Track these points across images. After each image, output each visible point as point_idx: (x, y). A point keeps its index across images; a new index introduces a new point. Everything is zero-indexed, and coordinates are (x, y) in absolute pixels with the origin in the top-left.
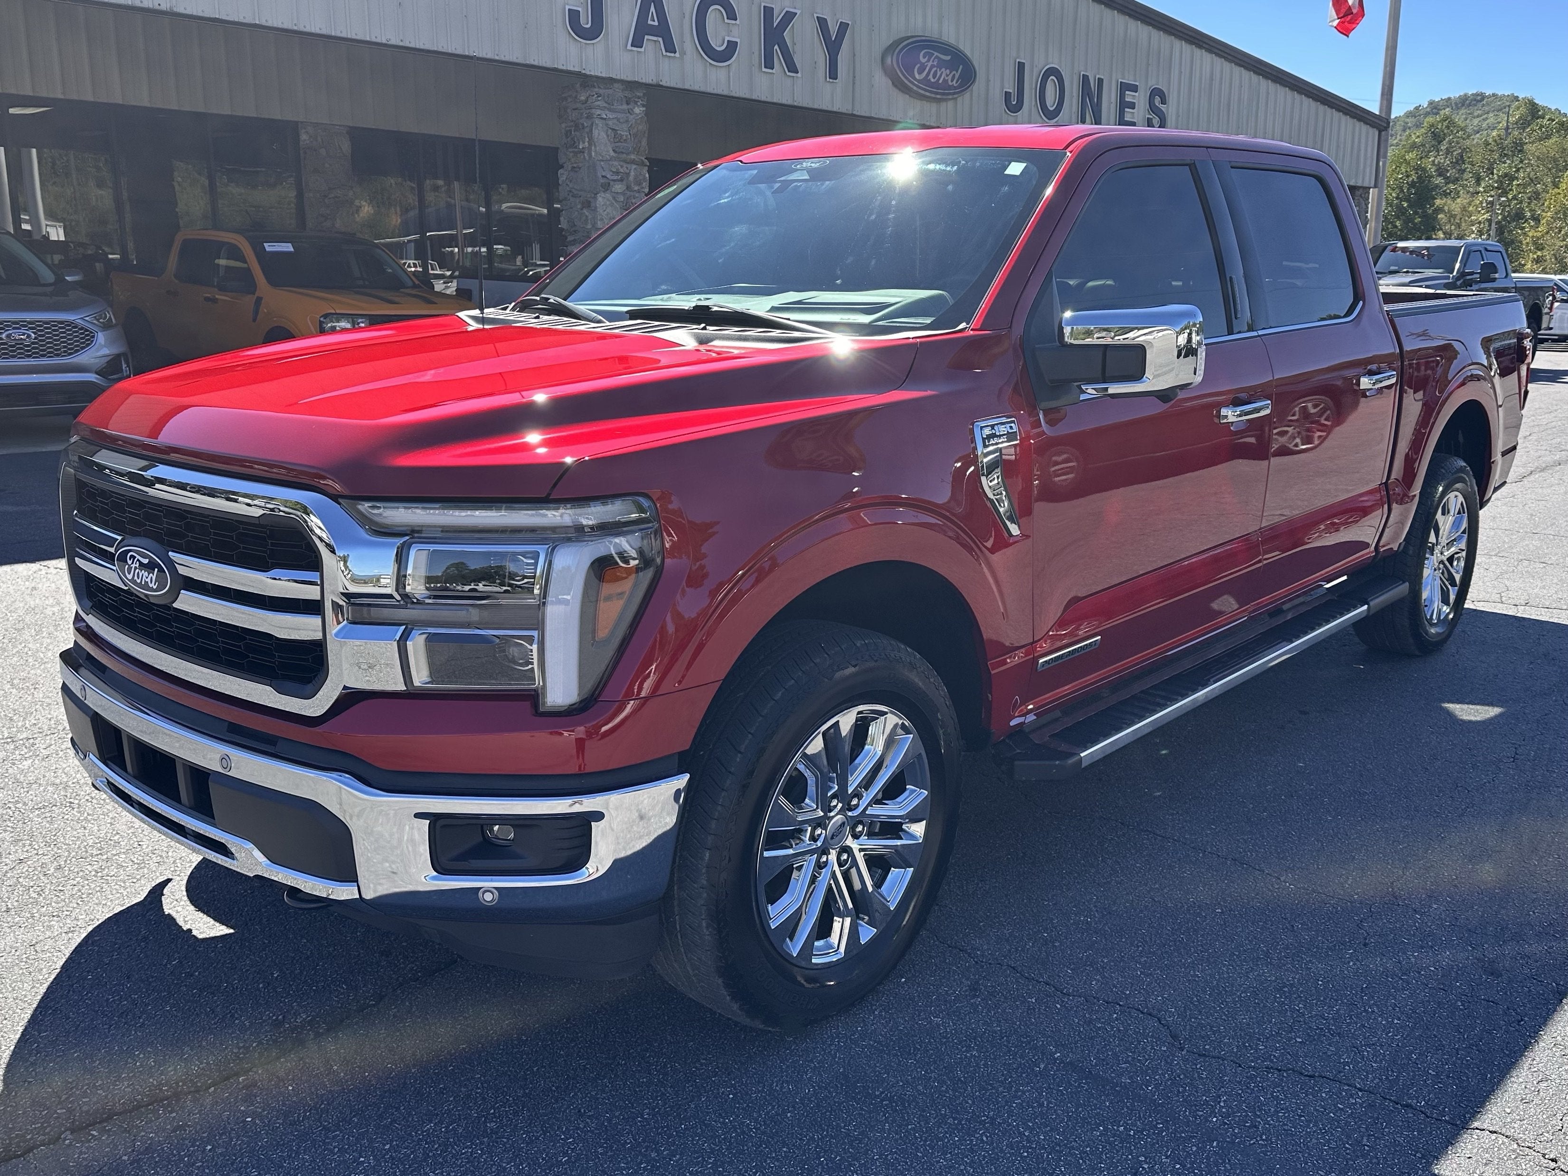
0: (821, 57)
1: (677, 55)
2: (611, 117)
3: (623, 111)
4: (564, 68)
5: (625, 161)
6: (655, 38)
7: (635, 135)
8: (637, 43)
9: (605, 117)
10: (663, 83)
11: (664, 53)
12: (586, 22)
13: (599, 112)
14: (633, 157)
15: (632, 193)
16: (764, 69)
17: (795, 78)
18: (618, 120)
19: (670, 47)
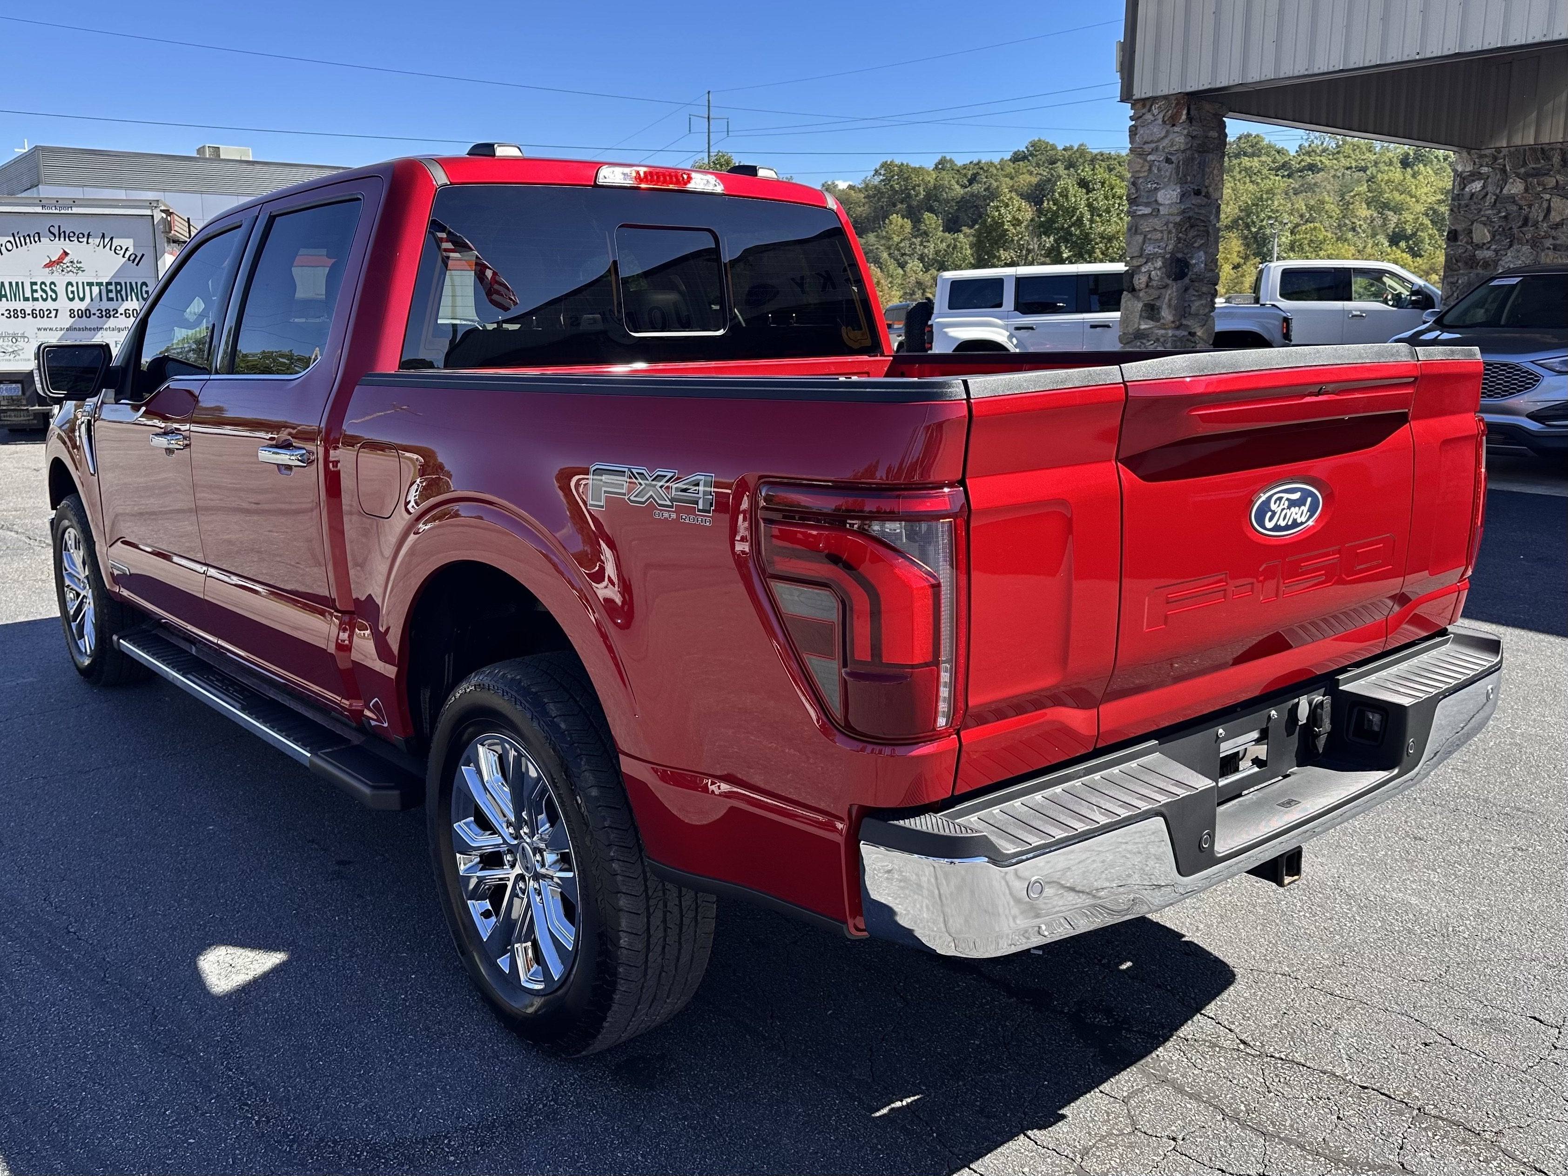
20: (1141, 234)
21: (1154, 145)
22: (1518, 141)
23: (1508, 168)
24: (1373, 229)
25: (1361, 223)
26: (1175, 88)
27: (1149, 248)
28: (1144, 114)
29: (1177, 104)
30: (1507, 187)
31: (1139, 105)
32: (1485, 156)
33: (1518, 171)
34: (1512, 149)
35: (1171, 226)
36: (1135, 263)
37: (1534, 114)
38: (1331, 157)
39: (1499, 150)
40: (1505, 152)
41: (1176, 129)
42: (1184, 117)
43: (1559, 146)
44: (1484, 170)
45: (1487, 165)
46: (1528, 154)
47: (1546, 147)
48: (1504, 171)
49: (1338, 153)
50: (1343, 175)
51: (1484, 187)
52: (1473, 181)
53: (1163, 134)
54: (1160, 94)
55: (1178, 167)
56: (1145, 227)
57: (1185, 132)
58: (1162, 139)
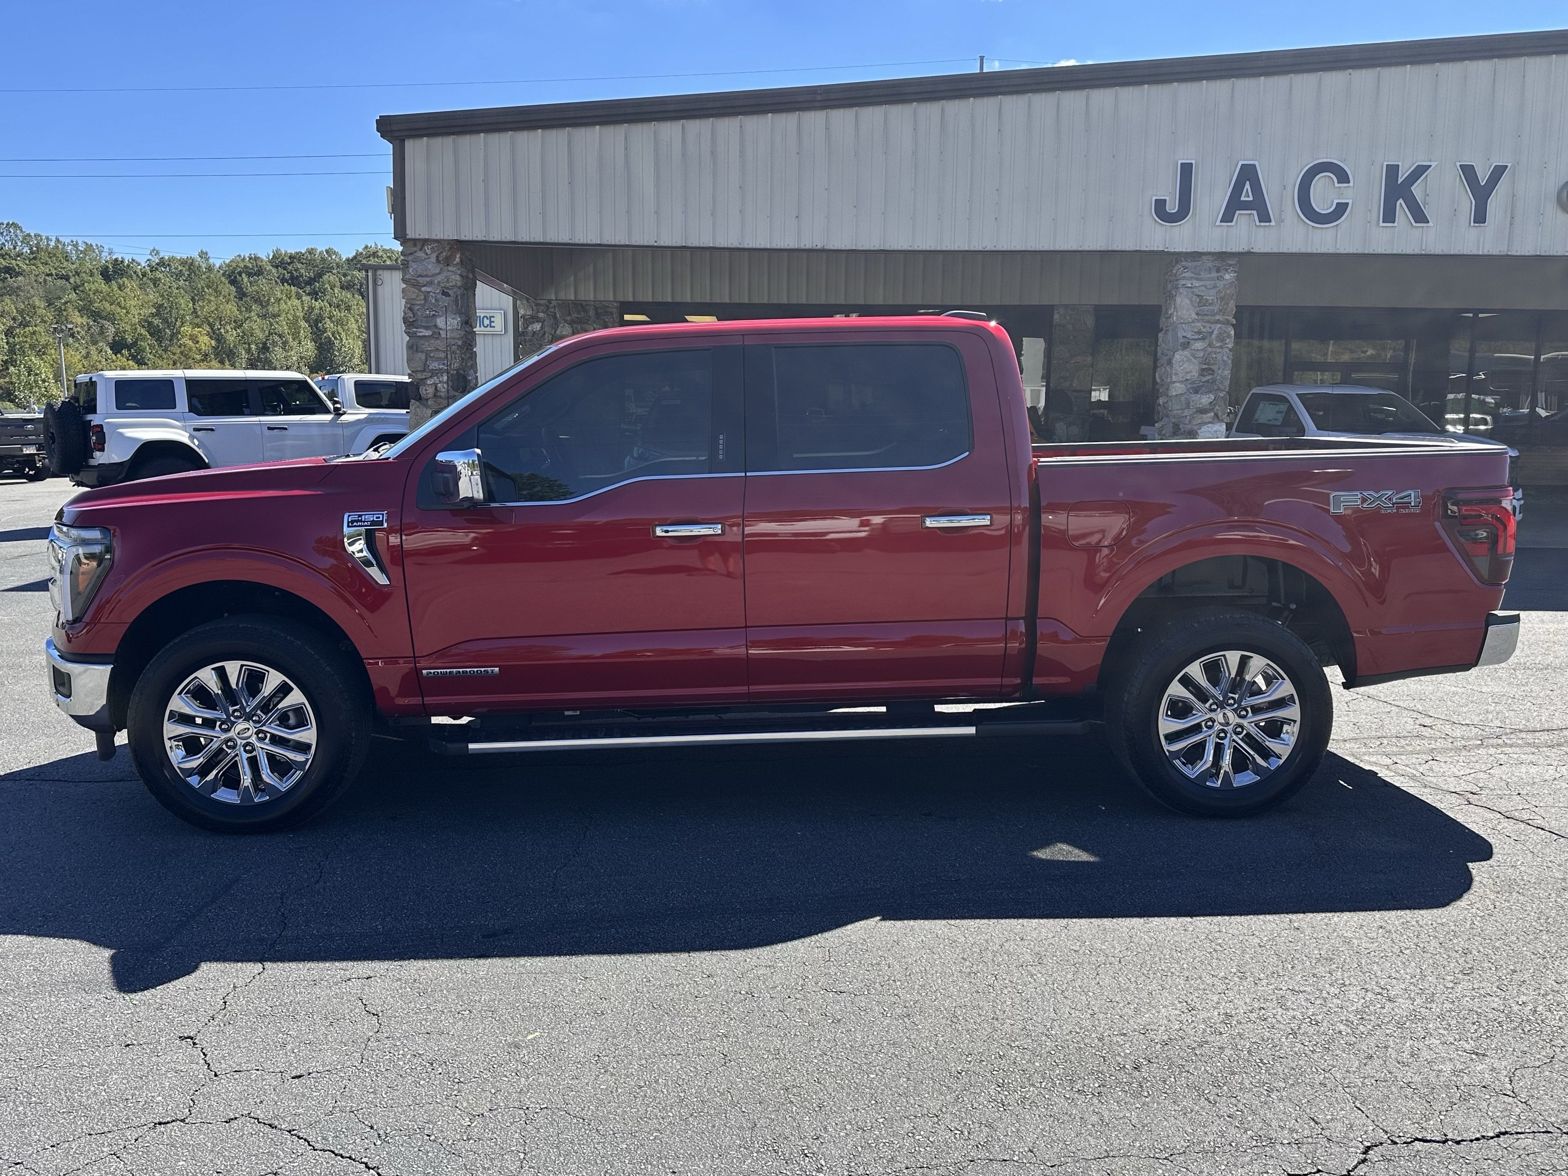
0: (1467, 203)
1: (1273, 223)
2: (1197, 285)
3: (1212, 279)
4: (1148, 249)
5: (1209, 322)
6: (1249, 212)
7: (1222, 299)
8: (1228, 217)
9: (1191, 285)
10: (1256, 250)
11: (1258, 223)
12: (1172, 207)
13: (1183, 282)
14: (1217, 317)
15: (1214, 349)
16: (1382, 224)
17: (1425, 228)
18: (1206, 287)
19: (1265, 217)
20: (422, 352)
21: (428, 279)
22: (562, 296)
23: (558, 316)
24: (92, 335)
25: (79, 329)
26: (449, 233)
27: (433, 365)
28: (415, 252)
29: (450, 249)
30: (559, 329)
31: (409, 244)
32: (540, 305)
33: (566, 318)
34: (560, 302)
35: (454, 348)
36: (420, 376)
37: (572, 278)
38: (27, 262)
39: (550, 301)
40: (554, 303)
41: (450, 268)
42: (458, 260)
43: (592, 303)
44: (541, 315)
45: (542, 312)
46: (571, 306)
47: (584, 303)
48: (555, 317)
49: (35, 258)
50: (45, 280)
51: (542, 327)
52: (533, 323)
53: (437, 271)
54: (434, 237)
55: (456, 301)
56: (427, 346)
57: (459, 272)
58: (436, 275)
